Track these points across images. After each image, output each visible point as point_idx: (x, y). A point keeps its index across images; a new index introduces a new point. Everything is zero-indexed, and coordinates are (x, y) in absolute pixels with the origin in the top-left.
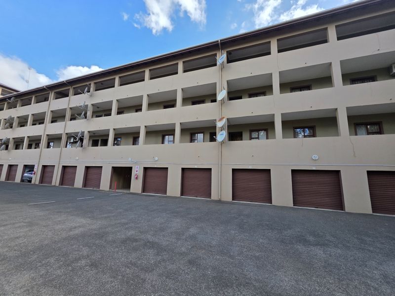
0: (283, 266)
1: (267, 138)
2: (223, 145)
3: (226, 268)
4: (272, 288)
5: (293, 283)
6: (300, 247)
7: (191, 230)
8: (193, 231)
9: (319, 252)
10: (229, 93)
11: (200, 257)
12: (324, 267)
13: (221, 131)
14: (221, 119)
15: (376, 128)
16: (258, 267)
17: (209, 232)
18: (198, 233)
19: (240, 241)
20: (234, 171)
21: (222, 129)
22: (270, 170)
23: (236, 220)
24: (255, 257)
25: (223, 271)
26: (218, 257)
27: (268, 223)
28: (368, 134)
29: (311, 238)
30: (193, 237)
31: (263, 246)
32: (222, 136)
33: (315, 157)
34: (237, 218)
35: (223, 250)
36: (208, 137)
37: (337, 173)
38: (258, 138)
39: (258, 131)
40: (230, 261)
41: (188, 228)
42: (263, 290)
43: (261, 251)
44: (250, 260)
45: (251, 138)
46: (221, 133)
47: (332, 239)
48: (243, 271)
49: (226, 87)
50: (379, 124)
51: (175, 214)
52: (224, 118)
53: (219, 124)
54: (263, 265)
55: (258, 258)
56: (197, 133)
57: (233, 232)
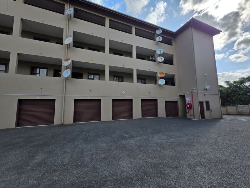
0: (120, 157)
1: (99, 80)
2: (67, 81)
3: (85, 178)
4: (120, 175)
5: (129, 165)
6: (124, 142)
7: (37, 157)
8: (39, 157)
9: (131, 141)
10: (74, 42)
11: (56, 181)
12: (138, 148)
13: (66, 69)
14: (67, 60)
15: (143, 81)
16: (107, 165)
17: (59, 153)
18: (47, 158)
19: (88, 150)
20: (76, 101)
21: (67, 68)
22: (101, 100)
23: (80, 136)
24: (103, 158)
25: (83, 182)
26: (74, 172)
27: (102, 133)
28: (142, 83)
29: (126, 135)
30: (42, 164)
31: (105, 148)
32: (66, 73)
33: (124, 92)
34: (80, 135)
35: (77, 163)
36: (52, 72)
37: (131, 100)
38: (93, 79)
39: (94, 74)
40: (86, 170)
41: (33, 156)
42: (117, 180)
43: (105, 153)
44: (100, 162)
45: (89, 79)
46: (66, 71)
47: (134, 133)
48: (99, 173)
49: (72, 35)
50: (144, 79)
51: (11, 147)
52: (69, 59)
53: (65, 64)
54: (110, 162)
55: (104, 158)
56: (40, 68)
57: (81, 146)
